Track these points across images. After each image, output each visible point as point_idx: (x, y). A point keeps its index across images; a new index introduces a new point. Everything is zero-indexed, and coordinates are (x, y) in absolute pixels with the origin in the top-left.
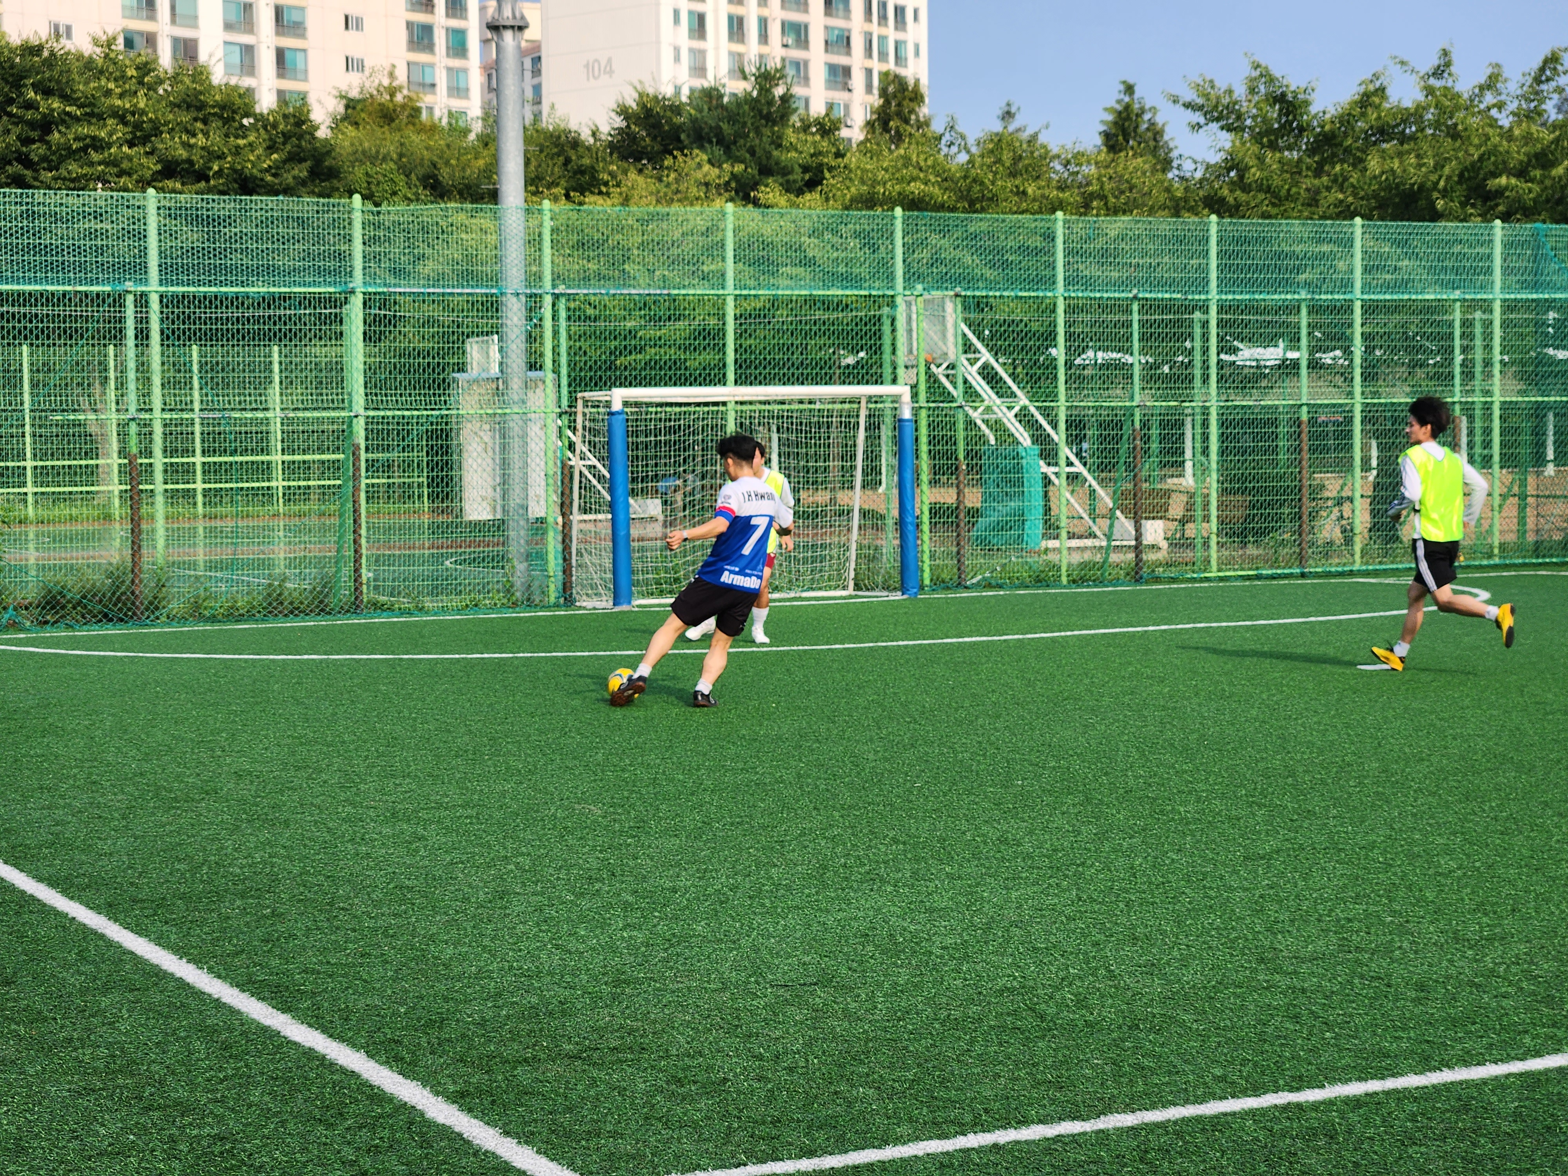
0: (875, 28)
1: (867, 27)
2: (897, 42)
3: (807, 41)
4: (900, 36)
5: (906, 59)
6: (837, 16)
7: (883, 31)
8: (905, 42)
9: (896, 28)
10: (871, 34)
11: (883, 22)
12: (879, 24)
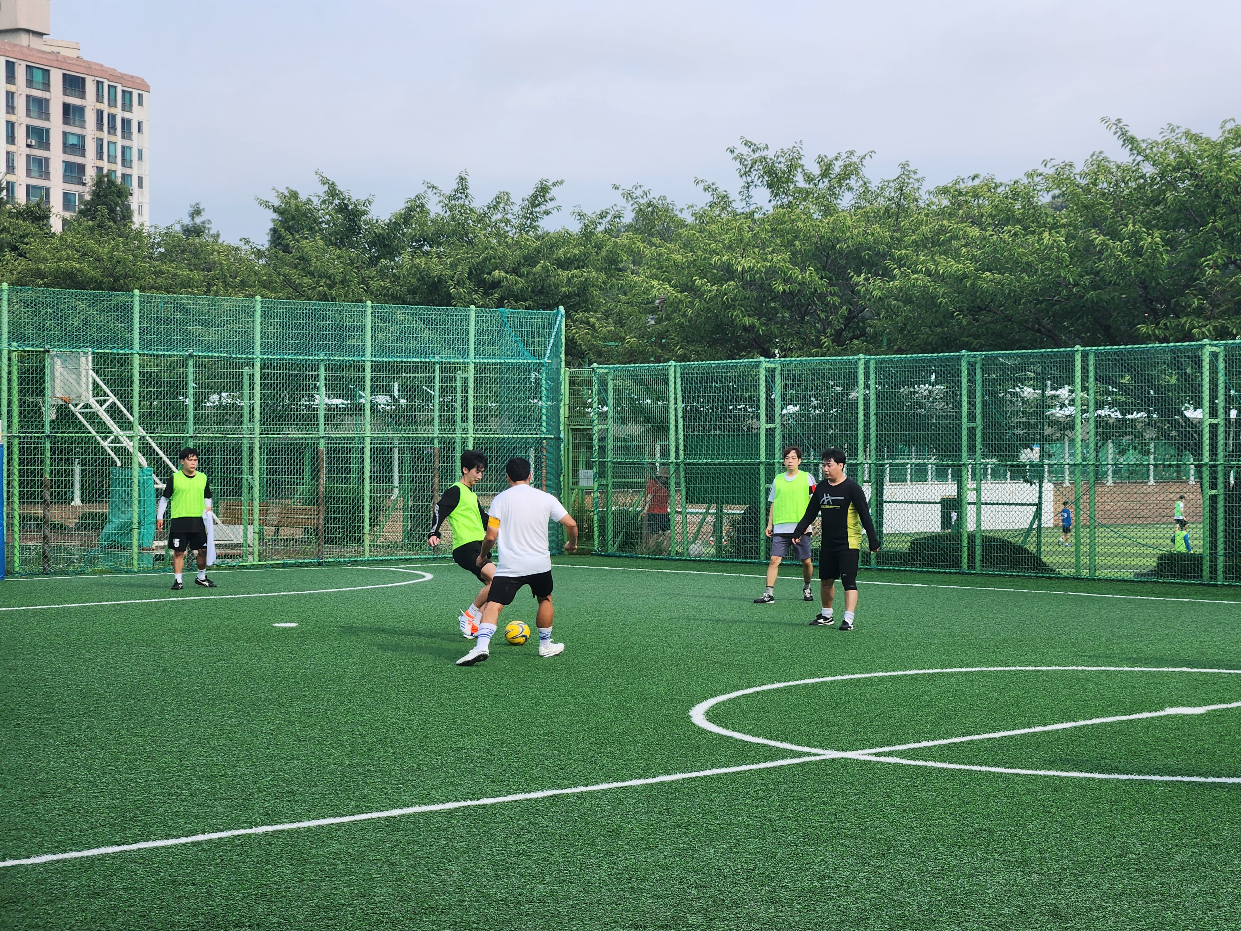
0: (105, 136)
1: (99, 134)
2: (123, 148)
3: (48, 144)
4: (127, 143)
5: (131, 161)
6: (74, 125)
7: (112, 138)
8: (130, 148)
9: (123, 137)
10: (102, 140)
11: (112, 131)
12: (109, 133)
